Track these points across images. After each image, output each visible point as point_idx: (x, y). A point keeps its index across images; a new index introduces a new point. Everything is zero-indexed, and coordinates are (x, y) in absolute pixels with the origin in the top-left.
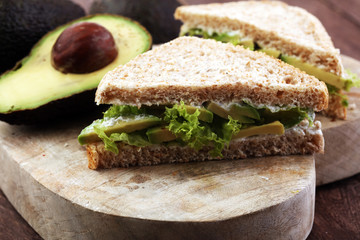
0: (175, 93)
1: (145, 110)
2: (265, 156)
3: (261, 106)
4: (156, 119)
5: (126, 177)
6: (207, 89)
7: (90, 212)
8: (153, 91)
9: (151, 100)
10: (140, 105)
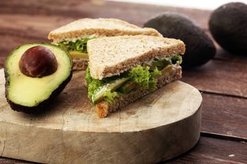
0: (131, 62)
1: (122, 76)
2: (163, 86)
3: (162, 59)
4: (126, 79)
5: (124, 114)
6: (142, 57)
7: (135, 133)
8: (123, 64)
9: (122, 69)
10: (119, 74)
